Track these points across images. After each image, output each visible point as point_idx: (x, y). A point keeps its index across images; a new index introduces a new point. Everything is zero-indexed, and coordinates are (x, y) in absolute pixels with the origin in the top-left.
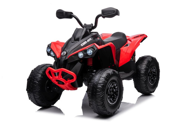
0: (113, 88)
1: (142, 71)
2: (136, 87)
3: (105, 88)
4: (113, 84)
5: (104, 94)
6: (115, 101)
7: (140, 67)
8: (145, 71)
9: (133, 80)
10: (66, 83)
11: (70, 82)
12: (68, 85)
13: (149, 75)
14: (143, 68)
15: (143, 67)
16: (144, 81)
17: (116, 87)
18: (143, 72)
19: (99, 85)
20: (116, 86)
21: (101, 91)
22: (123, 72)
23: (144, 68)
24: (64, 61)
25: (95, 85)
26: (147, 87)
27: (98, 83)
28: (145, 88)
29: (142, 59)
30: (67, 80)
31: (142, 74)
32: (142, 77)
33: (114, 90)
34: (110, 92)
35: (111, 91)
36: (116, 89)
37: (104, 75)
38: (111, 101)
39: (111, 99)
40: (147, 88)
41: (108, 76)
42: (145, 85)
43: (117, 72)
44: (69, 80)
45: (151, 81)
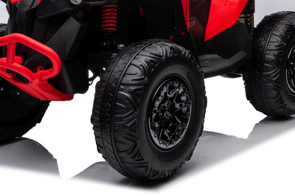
0: (171, 99)
1: (267, 52)
2: (249, 96)
3: (143, 99)
4: (171, 88)
5: (139, 117)
6: (178, 137)
7: (263, 43)
8: (276, 53)
9: (244, 79)
10: (33, 78)
11: (44, 78)
12: (38, 85)
13: (288, 66)
14: (272, 46)
15: (274, 42)
16: (272, 81)
17: (184, 98)
18: (270, 56)
19: (122, 90)
20: (183, 93)
21: (127, 110)
22: (216, 56)
23: (276, 44)
24: (27, 12)
25: (113, 88)
26: (281, 99)
27: (121, 84)
28: (275, 101)
29: (271, 21)
30: (35, 71)
31: (268, 62)
32: (268, 69)
33: (177, 106)
34: (163, 112)
35: (165, 107)
36: (183, 102)
37: (142, 58)
38: (163, 138)
39: (166, 133)
40: (281, 101)
41: (155, 63)
42: (274, 93)
43: (188, 52)
44: (41, 69)
45: (292, 81)
